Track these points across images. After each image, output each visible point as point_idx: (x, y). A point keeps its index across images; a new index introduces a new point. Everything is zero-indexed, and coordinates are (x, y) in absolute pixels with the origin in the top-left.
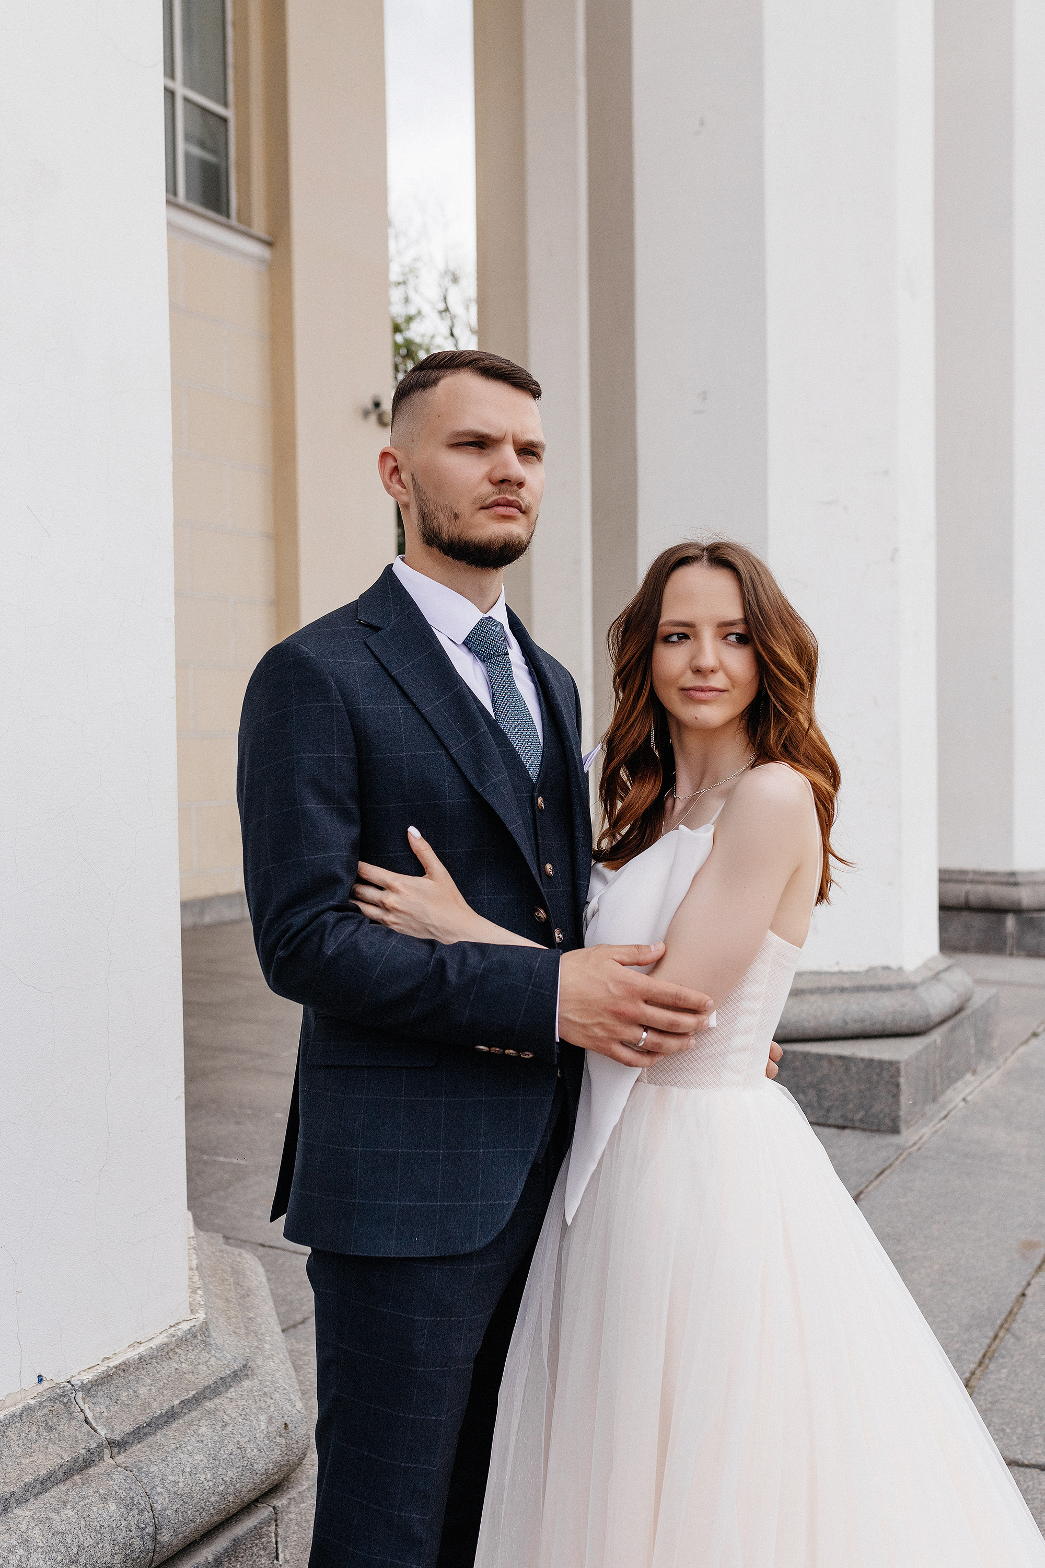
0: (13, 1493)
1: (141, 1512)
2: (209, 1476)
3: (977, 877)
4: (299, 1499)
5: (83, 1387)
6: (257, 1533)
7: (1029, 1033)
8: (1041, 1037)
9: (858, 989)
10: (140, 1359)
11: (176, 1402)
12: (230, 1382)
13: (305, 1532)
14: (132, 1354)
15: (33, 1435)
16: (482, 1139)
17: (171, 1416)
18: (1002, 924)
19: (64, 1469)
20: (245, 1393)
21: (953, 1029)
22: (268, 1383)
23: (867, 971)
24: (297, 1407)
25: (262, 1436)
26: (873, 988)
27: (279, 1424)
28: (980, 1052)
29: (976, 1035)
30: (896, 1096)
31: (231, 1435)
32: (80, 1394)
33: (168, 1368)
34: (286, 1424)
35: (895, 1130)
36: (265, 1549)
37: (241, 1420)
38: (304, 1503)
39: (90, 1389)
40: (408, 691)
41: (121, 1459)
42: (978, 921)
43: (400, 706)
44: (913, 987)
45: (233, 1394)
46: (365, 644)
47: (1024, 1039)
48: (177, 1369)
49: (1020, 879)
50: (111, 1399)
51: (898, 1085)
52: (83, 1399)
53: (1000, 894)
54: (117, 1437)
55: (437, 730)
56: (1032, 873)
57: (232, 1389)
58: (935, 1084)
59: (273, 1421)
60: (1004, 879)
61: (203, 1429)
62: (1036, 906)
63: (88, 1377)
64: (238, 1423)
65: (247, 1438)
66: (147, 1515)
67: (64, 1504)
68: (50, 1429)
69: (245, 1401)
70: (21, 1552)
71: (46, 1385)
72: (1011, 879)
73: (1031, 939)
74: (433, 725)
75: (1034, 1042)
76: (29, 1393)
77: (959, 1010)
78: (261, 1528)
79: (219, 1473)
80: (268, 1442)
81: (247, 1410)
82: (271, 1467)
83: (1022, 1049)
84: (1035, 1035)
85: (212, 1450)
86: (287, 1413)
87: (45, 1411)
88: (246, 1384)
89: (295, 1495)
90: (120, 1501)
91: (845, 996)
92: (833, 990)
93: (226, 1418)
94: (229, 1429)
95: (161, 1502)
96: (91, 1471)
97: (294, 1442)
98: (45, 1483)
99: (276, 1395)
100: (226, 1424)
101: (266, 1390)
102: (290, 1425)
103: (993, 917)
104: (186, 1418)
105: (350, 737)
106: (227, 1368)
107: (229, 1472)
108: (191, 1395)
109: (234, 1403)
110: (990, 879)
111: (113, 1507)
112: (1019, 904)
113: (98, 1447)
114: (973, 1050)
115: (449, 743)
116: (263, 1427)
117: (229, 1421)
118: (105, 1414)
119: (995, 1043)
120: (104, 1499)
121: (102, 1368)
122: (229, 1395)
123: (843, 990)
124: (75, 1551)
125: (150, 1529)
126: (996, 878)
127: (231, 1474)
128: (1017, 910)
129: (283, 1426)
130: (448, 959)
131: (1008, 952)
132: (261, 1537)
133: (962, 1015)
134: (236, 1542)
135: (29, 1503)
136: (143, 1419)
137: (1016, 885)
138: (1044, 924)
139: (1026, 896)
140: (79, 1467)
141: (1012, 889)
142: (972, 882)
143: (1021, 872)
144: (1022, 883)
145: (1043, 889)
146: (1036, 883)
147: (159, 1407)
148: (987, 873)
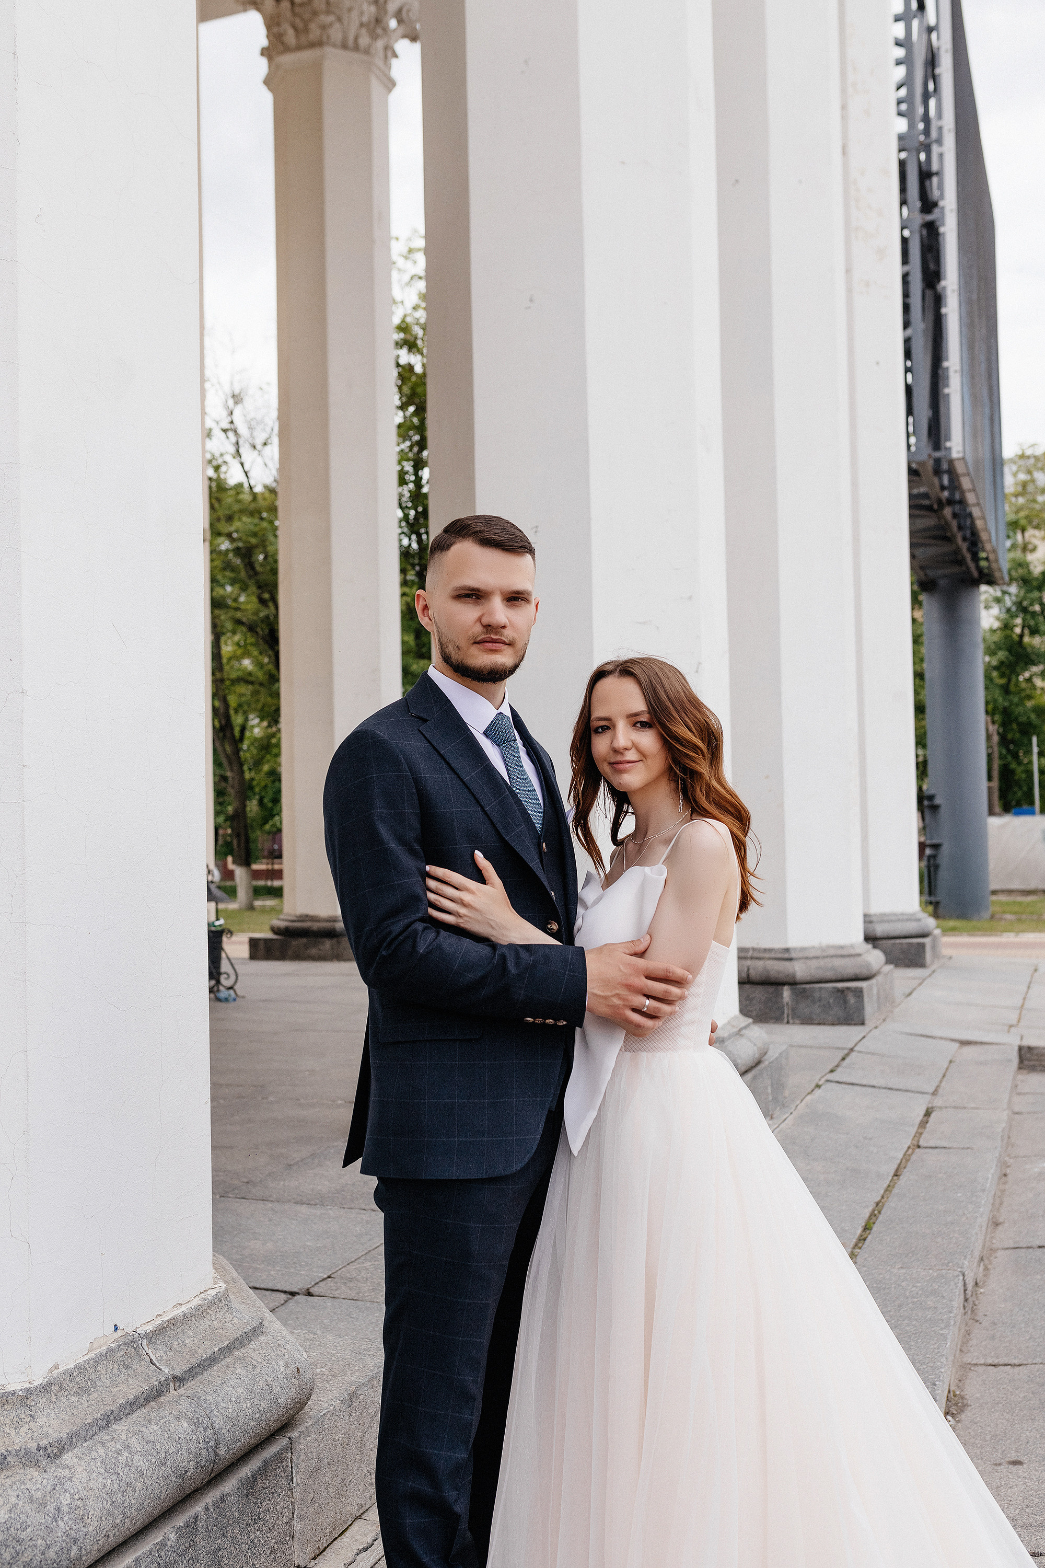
0: (112, 1412)
1: (205, 1429)
2: (249, 1404)
3: (756, 955)
4: (306, 1433)
5: (146, 1335)
6: (278, 1458)
7: (813, 1085)
8: (822, 1087)
10: (184, 1316)
11: (216, 1349)
12: (251, 1337)
13: (310, 1461)
14: (178, 1312)
15: (115, 1371)
16: (515, 1091)
17: (212, 1360)
18: (780, 995)
19: (144, 1396)
20: (264, 1345)
21: (755, 1078)
22: (279, 1338)
24: (304, 1356)
25: (282, 1377)
27: (293, 1368)
28: (775, 1100)
29: (772, 1085)
31: (260, 1375)
32: (145, 1341)
33: (204, 1324)
34: (297, 1368)
36: (284, 1471)
37: (265, 1364)
38: (309, 1437)
39: (153, 1336)
40: (453, 765)
41: (182, 1391)
42: (759, 993)
43: (448, 775)
45: (254, 1346)
46: (420, 731)
47: (810, 1090)
48: (210, 1326)
49: (793, 955)
50: (166, 1346)
52: (148, 1345)
53: (777, 968)
54: (178, 1373)
55: (475, 793)
56: (803, 949)
57: (252, 1343)
59: (289, 1365)
60: (780, 955)
61: (239, 1370)
62: (808, 979)
63: (149, 1328)
64: (264, 1366)
65: (272, 1378)
66: (210, 1432)
67: (150, 1421)
68: (127, 1367)
69: (265, 1350)
70: (126, 1454)
71: (119, 1333)
72: (786, 955)
73: (804, 1008)
74: (472, 790)
75: (818, 1092)
76: (110, 1339)
77: (758, 1063)
78: (282, 1454)
79: (255, 1403)
80: (287, 1382)
81: (269, 1357)
82: (289, 1403)
83: (809, 1097)
84: (818, 1086)
85: (248, 1385)
86: (298, 1360)
87: (122, 1353)
88: (262, 1338)
89: (303, 1429)
90: (190, 1420)
93: (254, 1363)
94: (258, 1370)
95: (218, 1422)
96: (162, 1399)
97: (304, 1383)
98: (133, 1406)
99: (288, 1346)
100: (255, 1367)
101: (279, 1342)
102: (300, 1370)
103: (771, 989)
104: (223, 1363)
105: (416, 797)
106: (248, 1325)
107: (262, 1403)
108: (225, 1344)
109: (257, 1352)
110: (767, 955)
111: (186, 1425)
112: (794, 977)
113: (166, 1380)
114: (770, 1098)
115: (483, 803)
116: (282, 1370)
117: (257, 1365)
118: (164, 1358)
119: (786, 1093)
120: (178, 1418)
121: (158, 1322)
122: (251, 1346)
124: (163, 1456)
125: (212, 1443)
126: (773, 955)
127: (264, 1405)
128: (792, 983)
129: (296, 1370)
130: (507, 954)
131: (785, 1021)
132: (282, 1462)
133: (762, 1066)
134: (266, 1463)
135: (122, 1421)
136: (194, 1361)
137: (791, 959)
138: (817, 995)
139: (800, 970)
140: (155, 1395)
141: (787, 964)
142: (752, 958)
143: (795, 949)
144: (796, 959)
145: (814, 964)
146: (807, 958)
147: (204, 1352)
148: (765, 950)
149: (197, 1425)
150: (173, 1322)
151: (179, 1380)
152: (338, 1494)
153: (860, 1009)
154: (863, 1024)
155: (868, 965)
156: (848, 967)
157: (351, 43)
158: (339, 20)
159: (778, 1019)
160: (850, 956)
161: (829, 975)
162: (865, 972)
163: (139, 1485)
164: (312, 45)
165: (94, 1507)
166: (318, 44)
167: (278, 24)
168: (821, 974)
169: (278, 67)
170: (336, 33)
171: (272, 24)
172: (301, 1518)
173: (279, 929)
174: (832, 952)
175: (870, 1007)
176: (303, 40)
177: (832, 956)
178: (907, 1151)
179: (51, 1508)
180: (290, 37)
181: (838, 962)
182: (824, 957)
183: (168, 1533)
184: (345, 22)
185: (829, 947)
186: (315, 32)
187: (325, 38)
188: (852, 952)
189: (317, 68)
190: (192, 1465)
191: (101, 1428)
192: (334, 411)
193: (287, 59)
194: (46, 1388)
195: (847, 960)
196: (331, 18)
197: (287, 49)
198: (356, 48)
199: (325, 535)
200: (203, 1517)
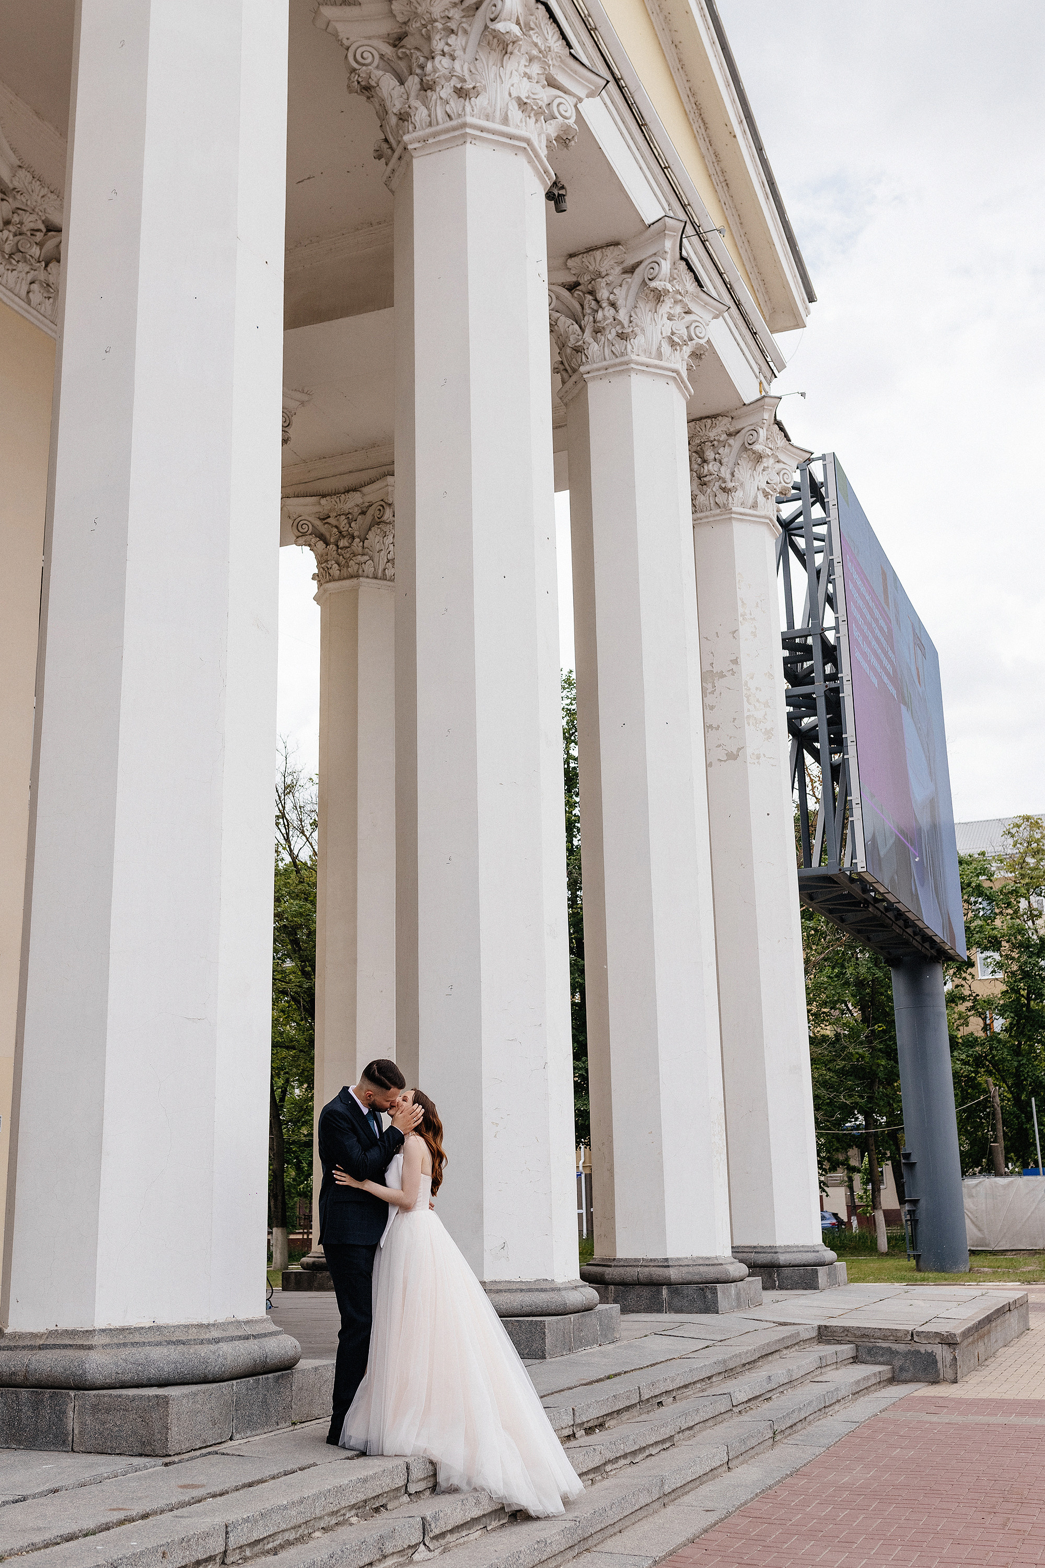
3: (644, 1263)
4: (296, 1374)
5: (244, 1321)
6: (287, 1377)
8: (649, 1336)
9: (530, 1290)
10: (256, 1321)
11: (266, 1333)
13: (297, 1386)
17: (264, 1336)
18: (660, 1293)
21: (583, 1316)
23: (535, 1281)
26: (537, 1290)
28: (604, 1336)
29: (600, 1325)
30: (543, 1339)
31: (282, 1345)
33: (260, 1325)
35: (544, 1357)
36: (290, 1383)
38: (297, 1377)
41: (255, 1339)
42: (646, 1292)
44: (559, 1290)
49: (670, 1264)
50: (249, 1326)
51: (544, 1333)
53: (658, 1273)
54: (252, 1335)
56: (679, 1259)
58: (570, 1342)
60: (661, 1264)
62: (680, 1281)
72: (665, 1263)
73: (677, 1302)
77: (589, 1309)
83: (635, 1340)
90: (258, 1346)
91: (523, 1294)
92: (516, 1291)
98: (240, 1338)
103: (654, 1289)
108: (270, 1332)
110: (652, 1264)
111: (256, 1347)
112: (670, 1279)
118: (249, 1330)
123: (522, 1290)
126: (656, 1264)
128: (669, 1284)
132: (288, 1379)
133: (591, 1312)
134: (283, 1376)
135: (237, 1341)
136: (258, 1333)
137: (668, 1266)
138: (685, 1292)
139: (674, 1274)
140: (247, 1338)
141: (665, 1269)
142: (641, 1266)
143: (671, 1259)
144: (672, 1266)
145: (685, 1270)
146: (680, 1266)
147: (263, 1332)
148: (651, 1260)
149: (260, 1348)
150: (252, 1321)
151: (255, 1337)
152: (310, 1404)
153: (715, 1302)
154: (717, 1313)
155: (727, 1272)
156: (712, 1273)
157: (380, 574)
158: (371, 558)
159: (659, 1311)
160: (713, 1265)
161: (697, 1278)
162: (724, 1277)
163: (242, 1357)
164: (351, 577)
165: (229, 1359)
166: (358, 576)
167: (327, 561)
168: (689, 1278)
169: (325, 591)
170: (369, 568)
171: (322, 561)
172: (295, 1404)
173: (307, 1264)
174: (701, 1262)
175: (722, 1302)
176: (344, 572)
177: (700, 1265)
178: (671, 1359)
179: (217, 1354)
180: (335, 570)
181: (702, 1269)
182: (693, 1265)
183: (251, 1380)
184: (376, 559)
185: (698, 1258)
186: (353, 568)
187: (360, 572)
188: (716, 1262)
189: (355, 591)
190: (258, 1359)
191: (230, 1341)
192: (361, 845)
193: (332, 586)
194: (214, 1325)
195: (711, 1267)
196: (366, 558)
197: (333, 579)
198: (384, 578)
199: (352, 941)
200: (261, 1379)
